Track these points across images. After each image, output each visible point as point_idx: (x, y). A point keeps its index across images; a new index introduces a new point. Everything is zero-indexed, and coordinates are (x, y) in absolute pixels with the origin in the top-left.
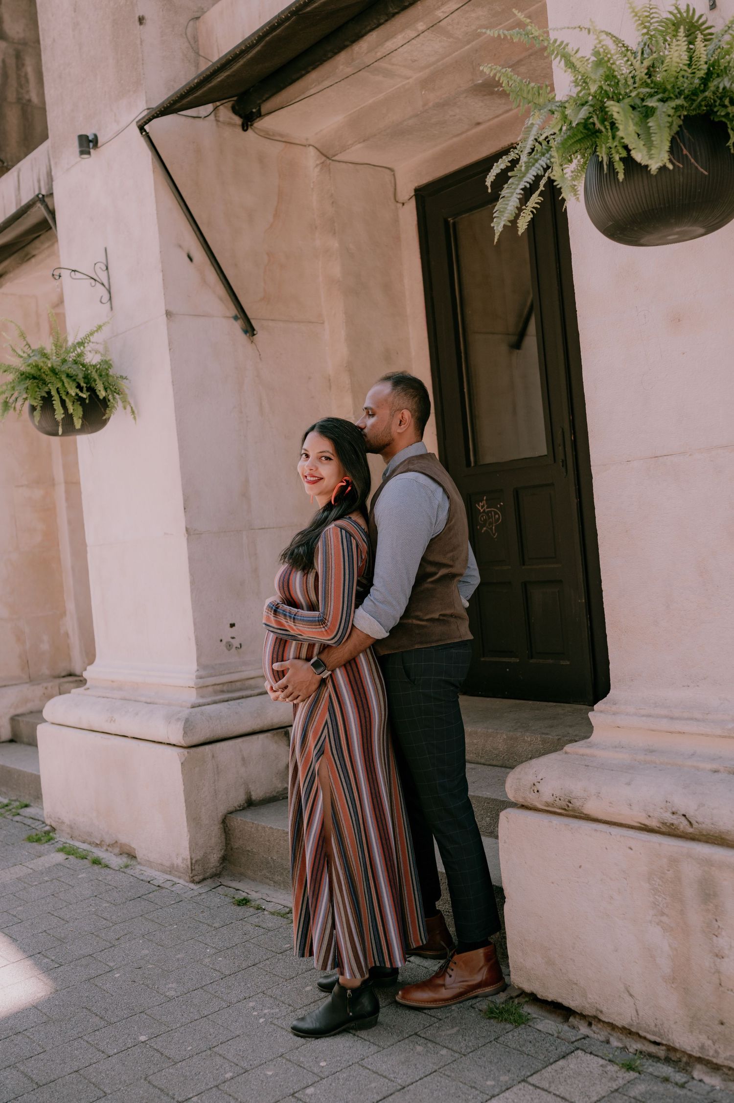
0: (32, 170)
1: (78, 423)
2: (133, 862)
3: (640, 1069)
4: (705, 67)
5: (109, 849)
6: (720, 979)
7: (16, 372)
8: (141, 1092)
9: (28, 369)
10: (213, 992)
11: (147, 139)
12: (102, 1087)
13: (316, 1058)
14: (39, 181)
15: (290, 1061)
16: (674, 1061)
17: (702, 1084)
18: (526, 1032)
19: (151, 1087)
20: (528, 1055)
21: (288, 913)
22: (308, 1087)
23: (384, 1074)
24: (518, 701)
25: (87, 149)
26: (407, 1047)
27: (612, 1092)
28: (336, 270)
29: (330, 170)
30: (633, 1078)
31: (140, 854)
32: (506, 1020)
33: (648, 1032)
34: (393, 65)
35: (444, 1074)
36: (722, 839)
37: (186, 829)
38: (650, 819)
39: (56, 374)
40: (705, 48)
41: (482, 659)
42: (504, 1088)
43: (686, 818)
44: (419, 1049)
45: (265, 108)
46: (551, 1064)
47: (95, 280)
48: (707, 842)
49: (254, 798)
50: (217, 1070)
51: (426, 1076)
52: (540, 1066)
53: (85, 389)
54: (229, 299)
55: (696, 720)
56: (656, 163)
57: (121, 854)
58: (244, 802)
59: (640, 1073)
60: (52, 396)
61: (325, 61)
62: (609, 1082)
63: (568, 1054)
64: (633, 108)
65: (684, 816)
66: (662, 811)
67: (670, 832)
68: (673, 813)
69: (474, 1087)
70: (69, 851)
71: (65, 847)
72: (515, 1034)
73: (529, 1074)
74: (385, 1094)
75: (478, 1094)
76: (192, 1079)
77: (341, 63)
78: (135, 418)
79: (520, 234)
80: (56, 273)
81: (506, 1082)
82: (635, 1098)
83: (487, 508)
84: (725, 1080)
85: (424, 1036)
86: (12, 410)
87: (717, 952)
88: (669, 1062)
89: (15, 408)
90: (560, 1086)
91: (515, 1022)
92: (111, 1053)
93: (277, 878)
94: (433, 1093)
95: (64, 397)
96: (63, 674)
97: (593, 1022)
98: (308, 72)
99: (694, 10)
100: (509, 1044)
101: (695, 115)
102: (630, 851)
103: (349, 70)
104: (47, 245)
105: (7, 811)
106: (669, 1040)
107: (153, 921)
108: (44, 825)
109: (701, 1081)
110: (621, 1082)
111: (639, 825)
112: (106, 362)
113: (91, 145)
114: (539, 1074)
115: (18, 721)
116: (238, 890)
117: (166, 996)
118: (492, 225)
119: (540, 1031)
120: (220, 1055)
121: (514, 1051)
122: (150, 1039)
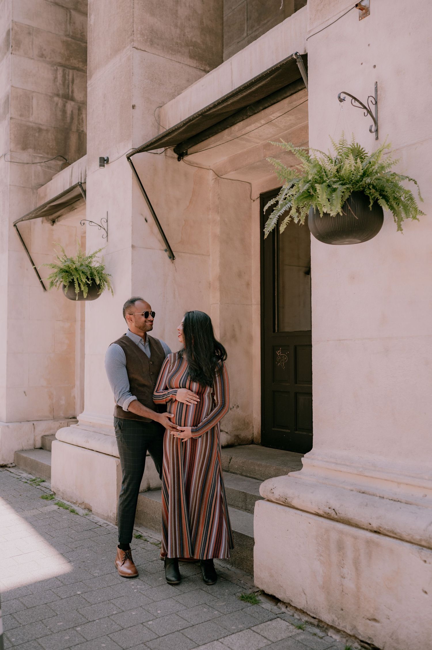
0: (79, 168)
1: (85, 295)
2: (90, 513)
3: (304, 629)
4: (362, 171)
5: (80, 506)
6: (343, 589)
7: (58, 268)
8: (73, 615)
9: (64, 268)
10: (116, 576)
11: (131, 163)
12: (56, 611)
13: (157, 609)
14: (81, 174)
15: (144, 609)
16: (321, 627)
17: (331, 638)
18: (257, 608)
19: (78, 613)
20: (254, 618)
21: (159, 544)
22: (150, 621)
23: (186, 619)
24: (288, 452)
25: (103, 164)
26: (200, 609)
27: (288, 637)
28: (218, 231)
29: (219, 182)
30: (300, 632)
31: (93, 509)
32: (248, 601)
33: (311, 612)
34: (250, 137)
35: (214, 622)
36: (349, 522)
37: (116, 499)
38: (319, 510)
39: (77, 271)
40: (361, 164)
41: (273, 429)
42: (239, 630)
43: (335, 511)
44: (205, 610)
45: (189, 151)
46: (264, 622)
47: (101, 227)
48: (343, 523)
49: (151, 487)
50: (110, 609)
51: (205, 622)
52: (259, 623)
53: (90, 279)
54: (163, 242)
55: (347, 465)
56: (333, 213)
57: (85, 509)
58: (146, 488)
59: (304, 631)
60: (74, 282)
61: (218, 133)
62: (288, 633)
63: (273, 619)
64: (329, 186)
65: (334, 510)
66: (325, 506)
67: (328, 517)
68: (329, 508)
69: (226, 629)
70: (60, 505)
71: (58, 503)
72: (251, 608)
73: (252, 626)
74: (184, 627)
75: (226, 632)
76: (98, 612)
77: (226, 135)
78: (113, 295)
79: (281, 233)
80: (82, 222)
81: (241, 628)
82: (298, 641)
83: (281, 354)
84: (341, 637)
85: (209, 605)
86: (54, 287)
87: (342, 575)
88: (319, 627)
89: (56, 285)
90: (265, 632)
91: (253, 603)
92: (63, 598)
93: (157, 527)
94: (206, 629)
95: (80, 282)
96: (71, 417)
97: (288, 606)
98: (210, 137)
99: (360, 145)
100: (247, 612)
101: (358, 191)
102: (309, 524)
103: (229, 138)
104: (83, 204)
105: (34, 483)
106: (319, 617)
107: (94, 541)
108: (51, 491)
109: (331, 637)
110: (294, 633)
111: (315, 513)
112: (102, 267)
113: (105, 162)
114: (257, 626)
115: (45, 438)
116: (138, 531)
117: (93, 575)
118: (264, 230)
119: (263, 608)
120: (113, 604)
121: (248, 615)
122: (82, 593)
